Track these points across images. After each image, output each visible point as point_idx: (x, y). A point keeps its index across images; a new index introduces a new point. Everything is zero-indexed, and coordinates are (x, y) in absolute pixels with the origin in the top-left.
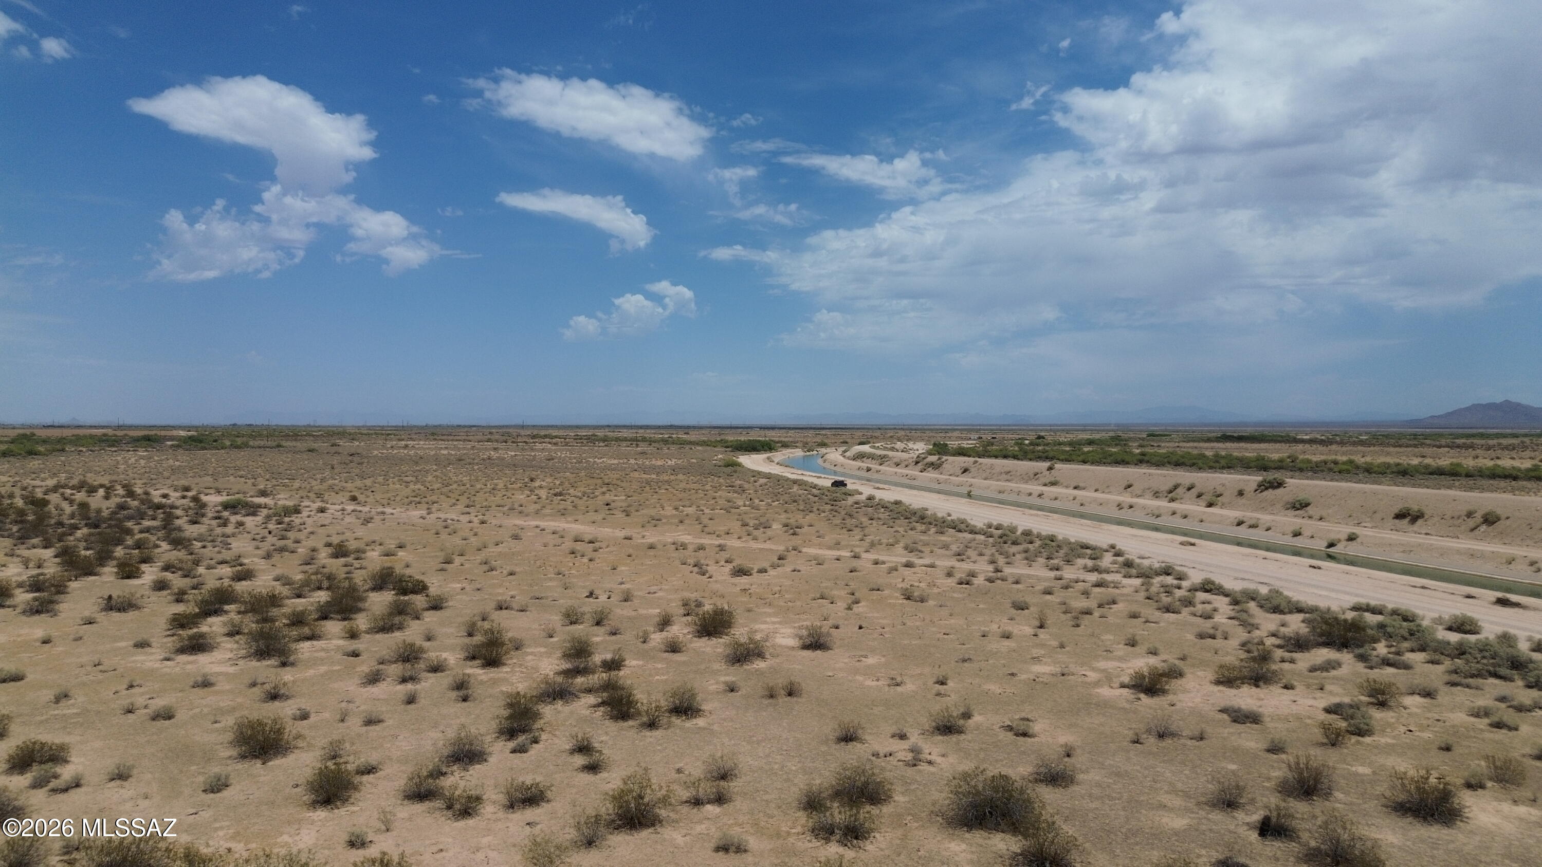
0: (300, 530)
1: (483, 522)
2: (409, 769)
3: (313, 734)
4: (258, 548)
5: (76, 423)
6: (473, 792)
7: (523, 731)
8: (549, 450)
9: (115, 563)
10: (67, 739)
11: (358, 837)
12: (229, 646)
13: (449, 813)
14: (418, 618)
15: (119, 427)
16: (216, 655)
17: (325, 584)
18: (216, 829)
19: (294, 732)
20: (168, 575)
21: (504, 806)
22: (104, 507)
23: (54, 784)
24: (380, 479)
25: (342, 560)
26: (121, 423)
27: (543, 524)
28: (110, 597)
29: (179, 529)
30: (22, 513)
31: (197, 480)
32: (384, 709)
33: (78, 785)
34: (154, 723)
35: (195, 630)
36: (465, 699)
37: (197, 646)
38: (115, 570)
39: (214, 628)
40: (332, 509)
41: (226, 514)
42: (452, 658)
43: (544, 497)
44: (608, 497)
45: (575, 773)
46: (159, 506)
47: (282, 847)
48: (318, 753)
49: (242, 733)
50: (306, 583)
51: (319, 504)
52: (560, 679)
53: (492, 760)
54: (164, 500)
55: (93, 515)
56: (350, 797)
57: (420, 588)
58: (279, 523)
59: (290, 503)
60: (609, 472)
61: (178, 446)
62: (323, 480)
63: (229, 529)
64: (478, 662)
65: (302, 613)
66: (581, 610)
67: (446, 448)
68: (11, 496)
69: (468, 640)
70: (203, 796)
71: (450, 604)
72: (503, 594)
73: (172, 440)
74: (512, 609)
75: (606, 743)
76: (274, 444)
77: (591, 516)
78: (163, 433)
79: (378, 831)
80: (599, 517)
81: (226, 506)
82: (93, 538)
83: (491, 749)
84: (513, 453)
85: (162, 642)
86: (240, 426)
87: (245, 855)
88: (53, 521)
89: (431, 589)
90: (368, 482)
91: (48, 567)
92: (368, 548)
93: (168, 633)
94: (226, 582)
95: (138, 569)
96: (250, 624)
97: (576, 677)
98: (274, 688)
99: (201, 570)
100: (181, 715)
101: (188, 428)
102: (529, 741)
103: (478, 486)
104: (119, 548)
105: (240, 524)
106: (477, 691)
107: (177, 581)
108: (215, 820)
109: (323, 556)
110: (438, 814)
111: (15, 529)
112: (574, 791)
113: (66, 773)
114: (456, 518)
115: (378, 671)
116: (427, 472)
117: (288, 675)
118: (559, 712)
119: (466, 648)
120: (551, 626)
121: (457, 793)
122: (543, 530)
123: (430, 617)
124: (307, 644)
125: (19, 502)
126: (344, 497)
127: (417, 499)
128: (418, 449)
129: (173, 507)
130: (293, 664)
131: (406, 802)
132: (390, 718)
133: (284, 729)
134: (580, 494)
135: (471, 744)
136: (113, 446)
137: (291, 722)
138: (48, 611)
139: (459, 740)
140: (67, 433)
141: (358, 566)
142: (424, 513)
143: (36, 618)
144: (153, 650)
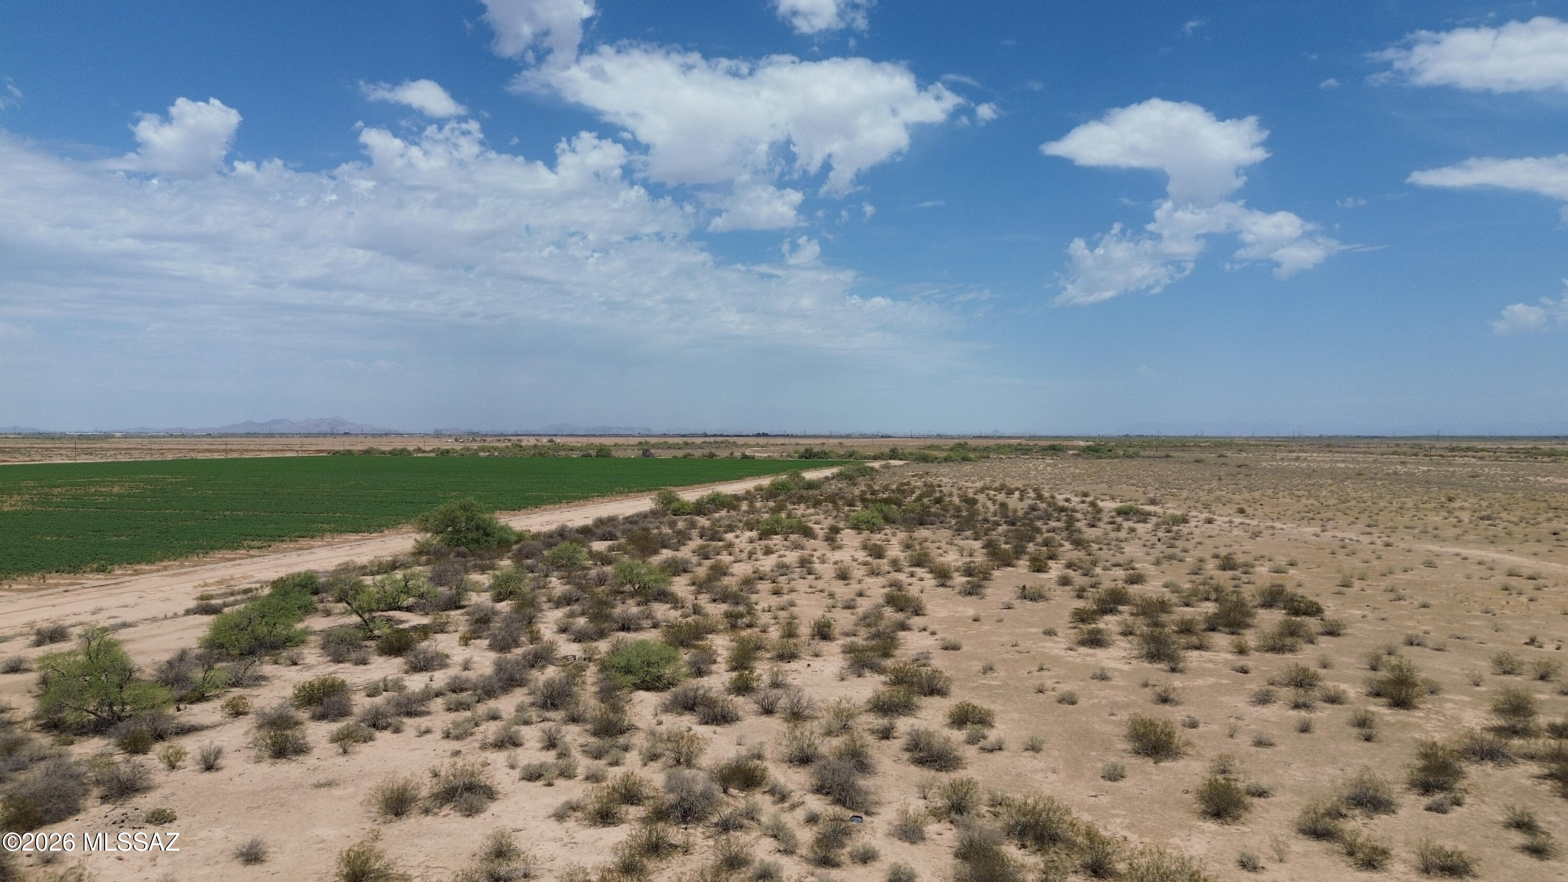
0: (1188, 540)
1: (1388, 545)
2: (1305, 802)
3: (1202, 744)
4: (1148, 554)
5: (997, 434)
6: (1378, 844)
7: (1442, 788)
8: (1474, 465)
9: (1027, 557)
10: (992, 707)
11: (1250, 859)
12: (1123, 644)
13: (1350, 860)
14: (1312, 643)
15: (1031, 438)
16: (1112, 652)
17: (1213, 596)
18: (1114, 816)
19: (1184, 738)
20: (1070, 572)
21: (1418, 869)
22: (1019, 508)
23: (982, 743)
24: (1270, 492)
25: (1230, 573)
26: (1032, 434)
27: (1464, 552)
28: (1024, 587)
29: (1080, 531)
30: (958, 509)
31: (1095, 487)
32: (1275, 732)
33: (1000, 749)
34: (1060, 705)
35: (1094, 626)
36: (1368, 739)
37: (1095, 641)
38: (1028, 563)
39: (1110, 626)
40: (1220, 520)
41: (1119, 519)
42: (1352, 691)
43: (1466, 520)
44: (1556, 525)
45: (1512, 852)
46: (1062, 509)
47: (1175, 849)
48: (1208, 764)
49: (1135, 729)
50: (1194, 593)
51: (1206, 515)
52: (1490, 737)
53: (1403, 813)
54: (1066, 504)
55: (1010, 514)
56: (1240, 816)
57: (1314, 610)
58: (1168, 532)
59: (1178, 513)
60: (1557, 494)
61: (1078, 455)
62: (1210, 491)
63: (1123, 534)
64: (1383, 700)
65: (1191, 622)
66: (1519, 658)
67: (1343, 461)
68: (951, 495)
69: (1371, 674)
70: (1102, 781)
71: (1349, 631)
72: (1414, 628)
73: (1073, 449)
74: (1425, 646)
75: (1556, 825)
76: (1163, 454)
77: (1533, 547)
78: (1066, 443)
79: (1270, 859)
80: (1543, 548)
81: (1120, 512)
82: (1010, 534)
83: (1400, 801)
84: (1425, 468)
85: (1067, 633)
86: (1131, 437)
87: (1140, 847)
88: (980, 518)
89: (1326, 613)
90: (1257, 494)
91: (977, 557)
92: (1256, 563)
93: (1071, 625)
94: (1120, 584)
95: (1046, 564)
96: (1142, 626)
97: (1512, 738)
98: (1164, 692)
99: (1098, 570)
100: (1083, 703)
101: (1087, 439)
102: (1447, 802)
103: (1382, 504)
104: (1031, 545)
105: (1132, 530)
106: (1382, 732)
107: (1079, 579)
108: (1113, 807)
109: (1211, 567)
110: (1337, 858)
111: (953, 522)
112: (1511, 872)
113: (993, 735)
114: (1355, 538)
115: (1268, 691)
116: (1321, 486)
117: (1177, 681)
118: (1489, 775)
119: (1369, 682)
120: (1476, 672)
121: (1359, 840)
122: (1465, 559)
123: (1325, 643)
124: (1195, 654)
125: (956, 500)
126: (1231, 509)
127: (1310, 515)
128: (1312, 461)
129: (1074, 510)
130: (1181, 671)
131: (1300, 836)
132: (1281, 743)
133: (1174, 733)
134: (1516, 519)
135: (1377, 791)
136: (1026, 454)
137: (1180, 728)
138: (977, 594)
139: (1360, 783)
140: (991, 442)
141: (1246, 580)
142: (1318, 530)
143: (969, 598)
144: (1059, 639)
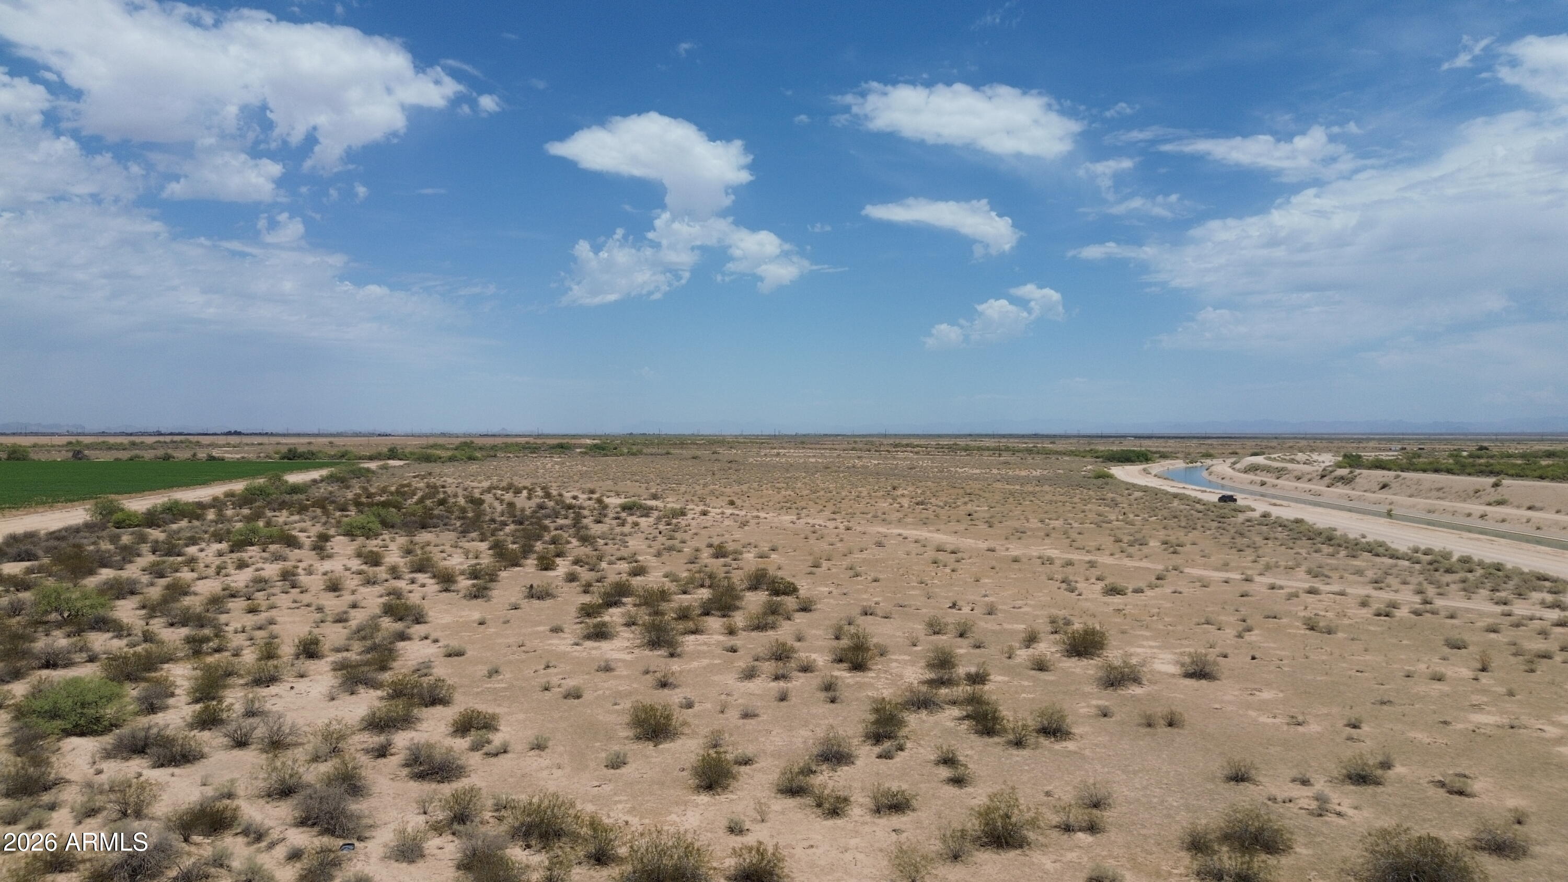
0: (685, 532)
1: (848, 529)
2: (782, 763)
3: (696, 722)
4: (650, 547)
5: (505, 433)
6: (841, 793)
7: (889, 737)
8: (911, 459)
9: (535, 556)
10: (498, 710)
11: (736, 824)
12: (626, 635)
13: (819, 811)
14: (789, 619)
15: (539, 436)
16: (617, 643)
17: (707, 582)
18: (616, 802)
19: (681, 719)
20: (577, 568)
21: (871, 810)
22: (527, 507)
23: (487, 748)
24: (755, 485)
25: (722, 560)
26: (540, 432)
27: (905, 532)
28: (532, 586)
29: (586, 528)
30: (463, 510)
31: (601, 484)
32: (759, 704)
33: (505, 752)
34: (565, 701)
35: (599, 619)
36: (833, 701)
37: (600, 634)
38: (535, 562)
39: (614, 618)
40: (713, 512)
41: (624, 515)
42: (821, 659)
43: (906, 505)
44: (970, 507)
45: (940, 785)
46: (570, 507)
47: (672, 825)
48: (701, 741)
49: (637, 716)
50: (691, 581)
51: (702, 508)
52: (924, 688)
53: (859, 763)
54: (574, 501)
55: (518, 513)
56: (729, 785)
57: (791, 590)
58: (668, 525)
59: (677, 506)
60: (970, 482)
61: (586, 453)
62: (705, 485)
63: (627, 529)
64: (845, 665)
65: (688, 608)
66: (944, 620)
67: (814, 456)
68: (456, 496)
69: (835, 643)
70: (605, 770)
71: (819, 606)
72: (868, 600)
73: (580, 448)
74: (876, 615)
75: (971, 757)
76: (664, 451)
77: (954, 526)
78: (573, 441)
79: (754, 821)
80: (961, 527)
81: (625, 508)
82: (518, 534)
83: (858, 752)
84: (876, 462)
85: (573, 628)
86: (635, 435)
87: (640, 829)
88: (487, 518)
89: (801, 592)
90: (745, 487)
91: (484, 558)
92: (744, 550)
93: (578, 620)
94: (624, 577)
95: (554, 562)
96: (644, 616)
97: (940, 688)
98: (664, 677)
99: (604, 565)
100: (588, 696)
101: (593, 437)
102: (894, 748)
103: (844, 494)
104: (539, 543)
105: (636, 524)
106: (844, 693)
107: (585, 575)
108: (615, 794)
109: (706, 556)
110: (808, 811)
111: (458, 524)
112: (940, 802)
113: (497, 739)
114: (823, 524)
115: (753, 667)
116: (797, 479)
117: (675, 666)
118: (924, 721)
119: (833, 650)
120: (914, 634)
121: (826, 792)
122: (905, 538)
123: (800, 618)
124: (691, 638)
125: (462, 501)
126: (722, 502)
127: (788, 505)
128: (789, 457)
129: (581, 508)
130: (679, 656)
131: (779, 796)
132: (764, 713)
133: (673, 715)
134: (941, 504)
135: (840, 746)
136: (534, 453)
137: (678, 710)
138: (483, 597)
139: (827, 741)
140: (499, 441)
141: (736, 566)
142: (795, 517)
143: (474, 602)
144: (565, 636)
